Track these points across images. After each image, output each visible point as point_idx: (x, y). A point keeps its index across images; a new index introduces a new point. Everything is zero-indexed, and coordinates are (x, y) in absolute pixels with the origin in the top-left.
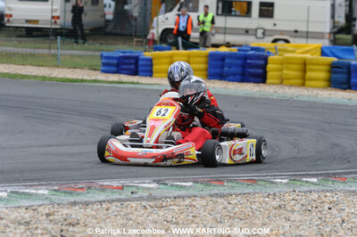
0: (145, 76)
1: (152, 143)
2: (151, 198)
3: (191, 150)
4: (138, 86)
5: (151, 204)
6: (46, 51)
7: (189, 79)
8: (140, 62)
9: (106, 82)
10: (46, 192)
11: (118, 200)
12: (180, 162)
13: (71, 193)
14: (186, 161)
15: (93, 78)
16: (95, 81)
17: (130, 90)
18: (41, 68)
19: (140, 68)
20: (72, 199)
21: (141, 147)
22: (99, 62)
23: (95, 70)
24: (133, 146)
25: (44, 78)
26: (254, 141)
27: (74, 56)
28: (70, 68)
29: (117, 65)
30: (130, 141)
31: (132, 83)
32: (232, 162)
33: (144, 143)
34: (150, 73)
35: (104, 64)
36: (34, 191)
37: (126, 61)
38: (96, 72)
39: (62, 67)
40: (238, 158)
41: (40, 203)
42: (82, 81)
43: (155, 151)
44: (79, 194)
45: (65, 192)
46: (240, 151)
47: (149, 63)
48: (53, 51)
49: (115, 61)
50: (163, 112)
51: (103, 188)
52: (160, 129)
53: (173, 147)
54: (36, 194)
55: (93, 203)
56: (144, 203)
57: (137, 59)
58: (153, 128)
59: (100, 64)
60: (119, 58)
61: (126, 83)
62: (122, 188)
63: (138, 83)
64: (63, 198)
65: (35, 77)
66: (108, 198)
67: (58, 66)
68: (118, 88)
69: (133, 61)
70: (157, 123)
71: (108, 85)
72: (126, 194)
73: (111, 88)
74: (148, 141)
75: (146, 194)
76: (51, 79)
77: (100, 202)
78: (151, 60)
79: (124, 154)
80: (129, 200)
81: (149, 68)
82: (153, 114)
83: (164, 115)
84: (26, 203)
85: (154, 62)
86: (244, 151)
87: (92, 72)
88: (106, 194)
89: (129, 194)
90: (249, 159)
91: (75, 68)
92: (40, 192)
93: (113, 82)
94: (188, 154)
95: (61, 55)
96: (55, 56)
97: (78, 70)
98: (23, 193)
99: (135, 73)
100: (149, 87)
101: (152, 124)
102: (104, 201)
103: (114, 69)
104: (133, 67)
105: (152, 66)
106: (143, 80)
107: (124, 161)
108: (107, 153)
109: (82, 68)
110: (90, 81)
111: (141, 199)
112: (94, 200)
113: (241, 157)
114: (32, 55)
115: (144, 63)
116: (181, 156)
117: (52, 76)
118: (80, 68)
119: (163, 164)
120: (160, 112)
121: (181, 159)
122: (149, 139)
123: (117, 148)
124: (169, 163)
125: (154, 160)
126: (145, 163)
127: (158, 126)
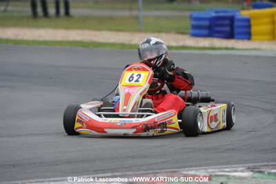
0: (243, 39)
1: (129, 112)
3: (173, 119)
4: (233, 52)
8: (236, 23)
9: (195, 48)
12: (162, 131)
14: (169, 131)
15: (181, 44)
16: (183, 47)
17: (222, 57)
19: (236, 30)
21: (118, 116)
22: (188, 24)
23: (183, 33)
24: (106, 116)
25: (123, 46)
27: (158, 17)
29: (210, 28)
31: (227, 49)
32: (209, 130)
33: (120, 112)
34: (248, 35)
35: (194, 27)
37: (219, 22)
38: (185, 36)
46: (215, 118)
47: (246, 24)
48: (135, 13)
49: (206, 23)
50: (135, 78)
52: (136, 96)
53: (154, 116)
57: (232, 19)
58: (128, 96)
59: (189, 26)
60: (211, 19)
61: (219, 49)
63: (233, 49)
65: (113, 45)
67: (140, 31)
68: (210, 56)
69: (227, 22)
71: (197, 52)
73: (202, 55)
74: (125, 110)
76: (131, 47)
78: (248, 20)
79: (100, 126)
81: (247, 30)
82: (125, 81)
83: (137, 81)
85: (253, 22)
87: (180, 36)
90: (222, 125)
93: (204, 48)
94: (170, 122)
95: (143, 17)
96: (137, 18)
97: (163, 35)
99: (230, 36)
100: (247, 53)
101: (127, 91)
103: (206, 32)
104: (227, 29)
105: (249, 27)
106: (239, 44)
107: (101, 133)
108: (77, 125)
109: (168, 31)
110: (177, 48)
113: (216, 125)
114: (110, 18)
115: (241, 24)
116: (164, 125)
117: (132, 43)
119: (144, 134)
120: (132, 77)
121: (163, 128)
122: (125, 107)
123: (91, 120)
124: (151, 133)
125: (135, 130)
126: (125, 134)
127: (133, 93)
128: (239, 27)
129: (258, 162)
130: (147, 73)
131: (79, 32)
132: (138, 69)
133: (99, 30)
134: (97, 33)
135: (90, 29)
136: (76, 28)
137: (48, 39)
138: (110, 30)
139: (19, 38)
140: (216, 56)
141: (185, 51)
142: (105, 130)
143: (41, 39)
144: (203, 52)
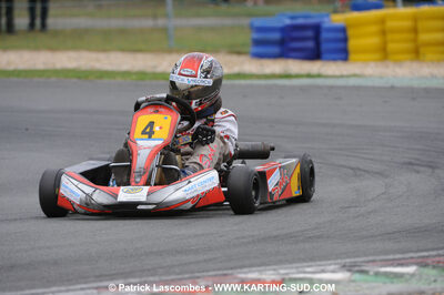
0: (334, 60)
4: (319, 81)
6: (149, 23)
8: (324, 35)
9: (258, 77)
15: (236, 70)
16: (238, 76)
17: (303, 89)
18: (140, 56)
19: (325, 46)
22: (248, 37)
23: (239, 53)
25: (142, 75)
27: (199, 28)
29: (282, 43)
31: (309, 76)
34: (343, 54)
35: (257, 43)
37: (296, 34)
38: (242, 58)
47: (340, 35)
48: (161, 22)
49: (276, 36)
57: (317, 29)
59: (249, 41)
60: (284, 30)
61: (298, 76)
63: (319, 76)
65: (127, 74)
67: (170, 51)
68: (284, 87)
69: (310, 33)
71: (263, 82)
73: (270, 87)
76: (156, 76)
78: (343, 30)
81: (341, 45)
85: (350, 32)
87: (235, 58)
93: (273, 76)
95: (176, 28)
96: (165, 30)
99: (315, 55)
100: (341, 82)
103: (276, 50)
104: (310, 44)
105: (345, 40)
106: (328, 68)
109: (215, 50)
110: (229, 77)
114: (122, 32)
115: (332, 35)
117: (158, 70)
118: (212, 52)
128: (329, 41)
129: (358, 256)
131: (72, 54)
133: (104, 50)
134: (102, 56)
135: (89, 49)
137: (21, 67)
138: (123, 50)
140: (293, 88)
141: (243, 82)
143: (11, 68)
144: (270, 82)
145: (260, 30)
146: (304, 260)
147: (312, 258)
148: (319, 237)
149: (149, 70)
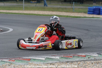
1: (35, 41)
2: (95, 60)
3: (50, 44)
5: (95, 62)
6: (70, 7)
7: (53, 17)
10: (58, 58)
11: (83, 61)
12: (45, 48)
13: (67, 58)
14: (48, 48)
15: (84, 16)
18: (68, 13)
19: (101, 12)
20: (67, 60)
21: (32, 43)
23: (86, 13)
24: (29, 43)
26: (77, 40)
28: (77, 12)
29: (93, 11)
30: (28, 41)
31: (97, 18)
32: (67, 48)
33: (33, 42)
35: (89, 11)
36: (54, 58)
38: (86, 14)
39: (75, 12)
40: (69, 46)
41: (56, 62)
42: (80, 17)
43: (36, 44)
44: (70, 59)
45: (65, 58)
46: (71, 44)
48: (72, 7)
51: (79, 56)
52: (39, 36)
53: (43, 43)
54: (55, 59)
55: (74, 62)
56: (92, 62)
57: (100, 9)
58: (36, 36)
60: (94, 9)
62: (85, 56)
64: (64, 60)
66: (80, 60)
67: (73, 12)
69: (98, 10)
70: (38, 34)
71: (88, 18)
72: (86, 58)
73: (90, 19)
74: (34, 41)
75: (93, 58)
76: (70, 17)
77: (77, 61)
80: (87, 61)
82: (37, 31)
83: (41, 31)
84: (51, 62)
86: (72, 44)
88: (79, 58)
89: (87, 58)
90: (75, 47)
91: (79, 12)
92: (57, 58)
94: (48, 45)
95: (75, 8)
97: (80, 13)
98: (50, 58)
101: (36, 34)
102: (78, 61)
103: (92, 13)
104: (98, 12)
108: (20, 45)
110: (83, 17)
111: (91, 60)
112: (75, 60)
113: (71, 46)
117: (70, 16)
118: (81, 13)
119: (39, 49)
120: (40, 29)
121: (46, 47)
122: (34, 40)
123: (23, 44)
124: (41, 49)
125: (35, 48)
126: (32, 49)
127: (38, 35)
130: (45, 28)
131: (56, 12)
132: (42, 27)
133: (62, 12)
134: (61, 13)
135: (59, 11)
136: (55, 11)
137: (46, 14)
138: (65, 12)
139: (38, 14)
140: (94, 20)
141: (85, 18)
142: (26, 47)
143: (44, 14)
144: (90, 18)
145: (89, 9)
146: (91, 52)
147: (92, 52)
148: (94, 48)
149: (69, 15)
